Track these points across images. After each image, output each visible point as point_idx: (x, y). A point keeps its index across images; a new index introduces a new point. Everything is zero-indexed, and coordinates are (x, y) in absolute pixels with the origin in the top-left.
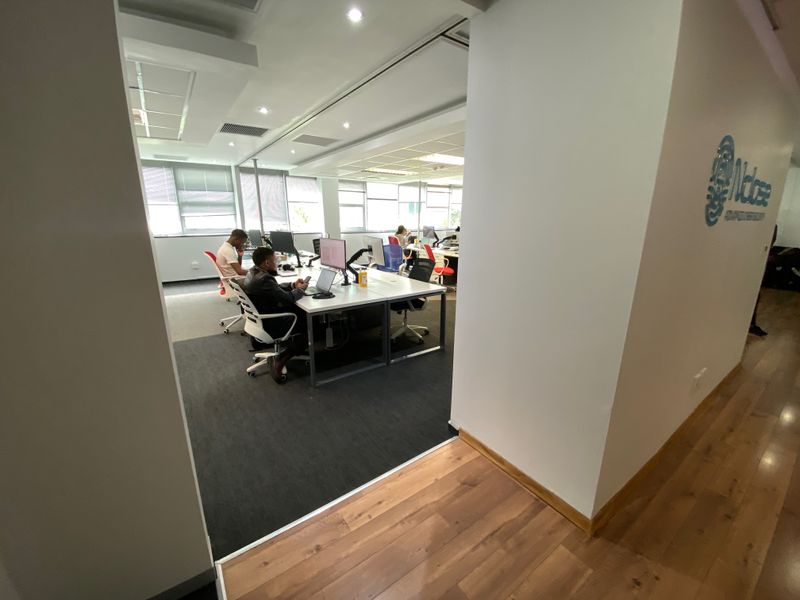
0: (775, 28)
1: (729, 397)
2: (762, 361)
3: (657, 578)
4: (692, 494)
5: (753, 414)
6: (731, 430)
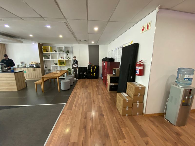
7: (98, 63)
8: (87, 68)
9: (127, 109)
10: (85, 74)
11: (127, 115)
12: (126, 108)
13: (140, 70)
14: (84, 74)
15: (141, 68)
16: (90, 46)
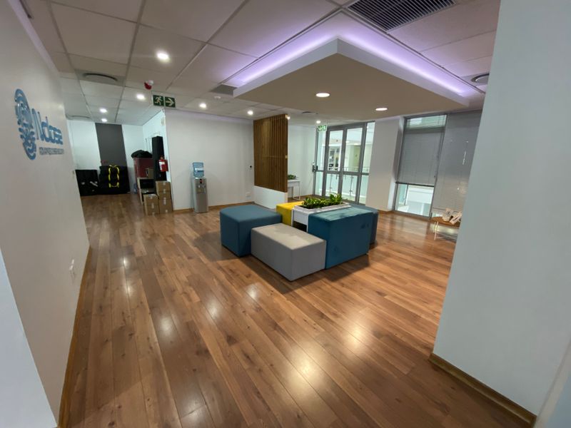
0: (29, 16)
1: (95, 270)
2: (101, 240)
3: (120, 407)
4: (107, 341)
5: (112, 272)
6: (106, 288)
7: (126, 163)
8: (99, 173)
9: (153, 207)
10: (95, 185)
11: (153, 213)
12: (151, 205)
13: (163, 165)
14: (91, 184)
15: (163, 163)
16: (99, 126)
